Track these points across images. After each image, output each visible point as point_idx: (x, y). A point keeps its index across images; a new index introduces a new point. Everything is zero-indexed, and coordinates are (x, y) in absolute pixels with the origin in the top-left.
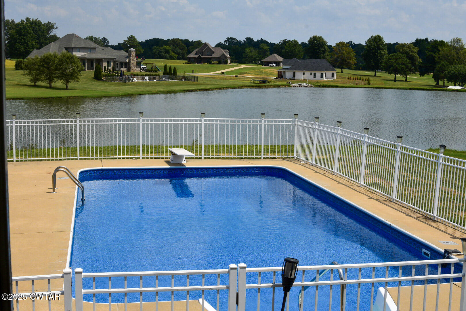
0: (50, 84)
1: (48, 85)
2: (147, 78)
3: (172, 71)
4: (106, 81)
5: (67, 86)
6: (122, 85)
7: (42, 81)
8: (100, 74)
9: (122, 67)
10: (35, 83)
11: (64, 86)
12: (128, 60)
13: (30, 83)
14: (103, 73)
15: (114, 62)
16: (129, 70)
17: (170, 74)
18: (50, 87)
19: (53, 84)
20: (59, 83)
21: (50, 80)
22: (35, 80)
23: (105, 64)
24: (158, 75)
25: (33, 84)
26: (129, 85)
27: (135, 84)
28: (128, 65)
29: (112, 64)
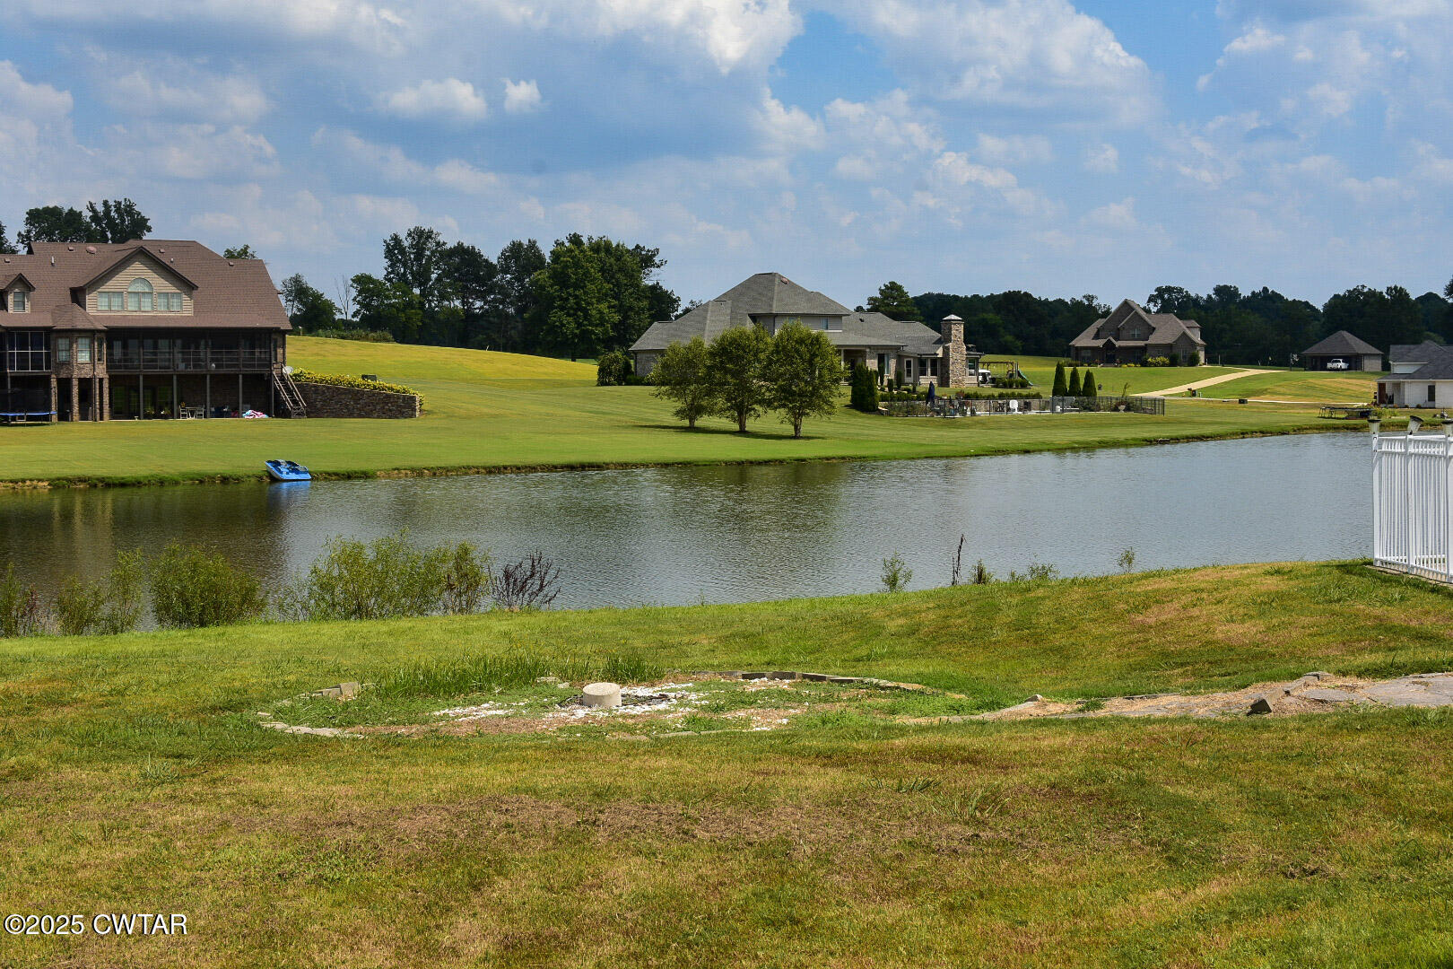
0: (742, 425)
1: (736, 427)
2: (1014, 404)
3: (1082, 382)
4: (889, 414)
5: (797, 428)
6: (944, 426)
7: (711, 412)
8: (873, 394)
9: (924, 373)
10: (692, 420)
11: (790, 430)
12: (940, 353)
13: (675, 421)
14: (879, 393)
15: (900, 358)
16: (944, 382)
17: (1074, 391)
18: (742, 432)
19: (751, 424)
20: (769, 420)
21: (741, 411)
22: (694, 411)
23: (872, 364)
24: (1038, 396)
25: (686, 423)
26: (967, 426)
27: (982, 424)
28: (940, 367)
29: (893, 363)
